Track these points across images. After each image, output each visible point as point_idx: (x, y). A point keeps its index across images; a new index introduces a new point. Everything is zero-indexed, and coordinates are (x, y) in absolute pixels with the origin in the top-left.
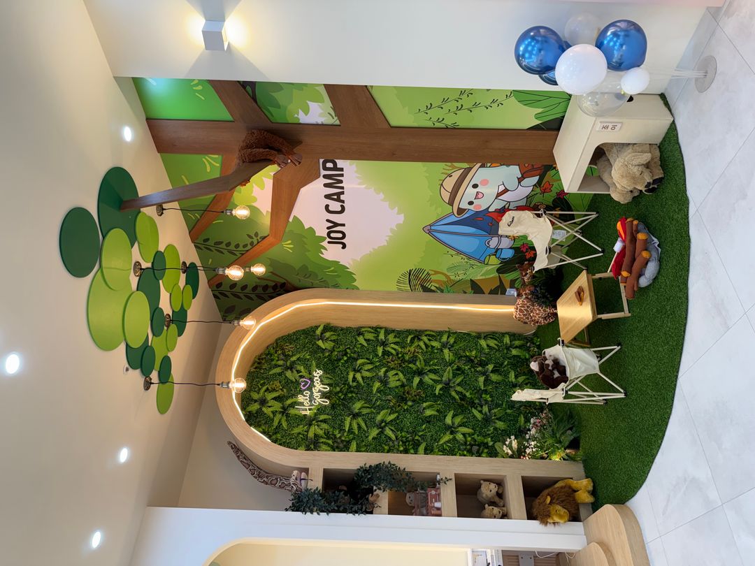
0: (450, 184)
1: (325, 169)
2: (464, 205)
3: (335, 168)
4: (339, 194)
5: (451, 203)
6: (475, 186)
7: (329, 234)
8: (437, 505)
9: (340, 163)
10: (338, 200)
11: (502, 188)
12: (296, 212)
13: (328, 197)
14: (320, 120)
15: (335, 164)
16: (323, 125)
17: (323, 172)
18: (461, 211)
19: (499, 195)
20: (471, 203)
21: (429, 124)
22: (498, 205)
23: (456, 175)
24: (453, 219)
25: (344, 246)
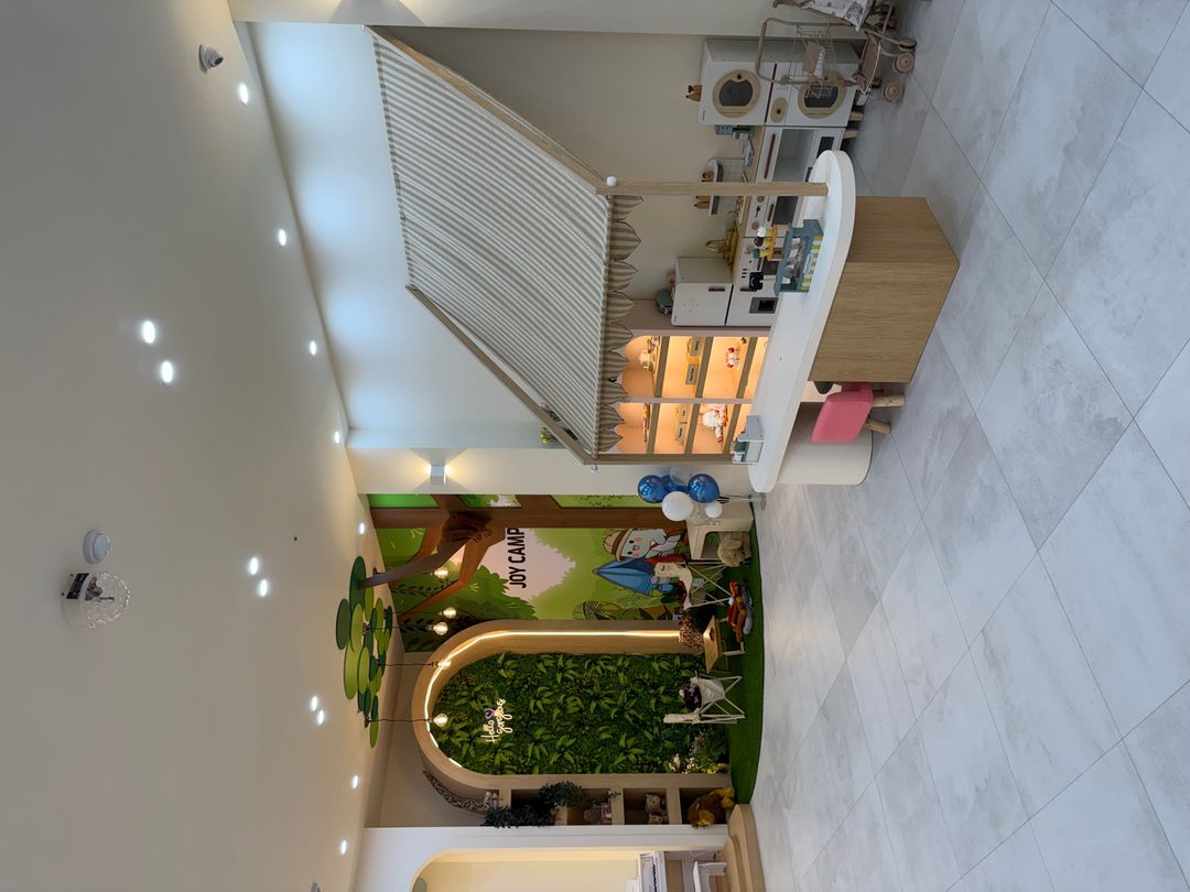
0: (611, 541)
1: (509, 533)
2: (625, 554)
3: (518, 532)
4: (520, 550)
5: (614, 552)
6: (631, 542)
7: (511, 578)
8: (608, 816)
9: (521, 530)
10: (520, 553)
11: (653, 543)
12: (483, 563)
13: (510, 551)
14: (506, 505)
15: (517, 530)
16: (508, 507)
17: (508, 536)
18: (622, 558)
19: (651, 547)
20: (630, 553)
21: (591, 505)
22: (652, 554)
23: (616, 535)
24: (618, 564)
25: (524, 586)
